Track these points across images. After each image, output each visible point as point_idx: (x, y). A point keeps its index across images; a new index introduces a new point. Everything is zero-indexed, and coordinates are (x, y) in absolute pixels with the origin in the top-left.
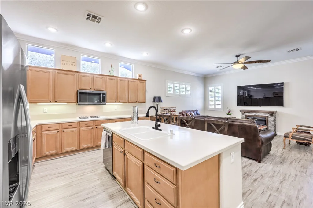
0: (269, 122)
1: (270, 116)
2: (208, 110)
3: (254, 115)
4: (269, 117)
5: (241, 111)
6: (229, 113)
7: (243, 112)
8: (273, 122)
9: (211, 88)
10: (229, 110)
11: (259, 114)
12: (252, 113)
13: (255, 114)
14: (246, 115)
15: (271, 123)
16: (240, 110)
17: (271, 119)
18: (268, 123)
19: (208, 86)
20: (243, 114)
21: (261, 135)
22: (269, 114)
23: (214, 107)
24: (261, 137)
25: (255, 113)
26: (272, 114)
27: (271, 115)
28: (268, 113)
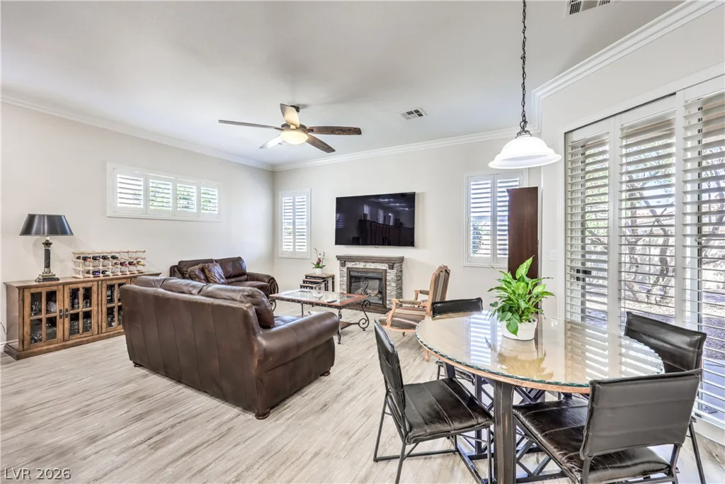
0: (388, 283)
1: (389, 269)
2: (280, 255)
3: (362, 267)
4: (389, 271)
5: (339, 258)
6: (318, 265)
7: (343, 260)
8: (394, 282)
9: (285, 200)
10: (319, 257)
11: (371, 264)
12: (360, 262)
13: (364, 264)
14: (348, 268)
15: (390, 285)
16: (337, 256)
17: (391, 275)
18: (386, 284)
19: (280, 193)
20: (343, 265)
21: (259, 338)
22: (387, 265)
23: (292, 250)
24: (260, 345)
25: (365, 262)
26: (393, 263)
27: (392, 267)
28: (387, 263)
